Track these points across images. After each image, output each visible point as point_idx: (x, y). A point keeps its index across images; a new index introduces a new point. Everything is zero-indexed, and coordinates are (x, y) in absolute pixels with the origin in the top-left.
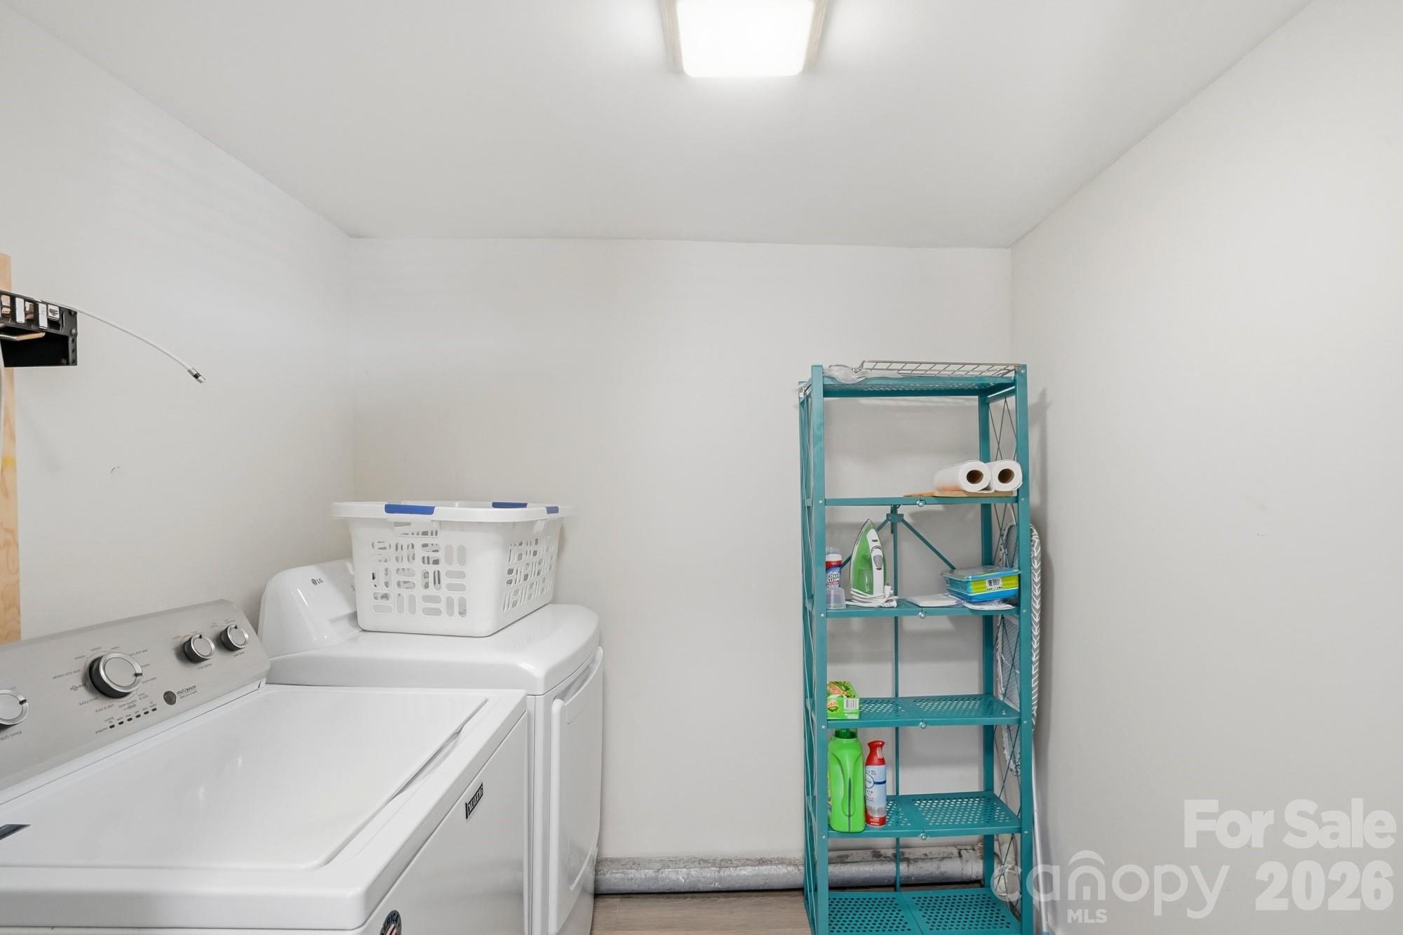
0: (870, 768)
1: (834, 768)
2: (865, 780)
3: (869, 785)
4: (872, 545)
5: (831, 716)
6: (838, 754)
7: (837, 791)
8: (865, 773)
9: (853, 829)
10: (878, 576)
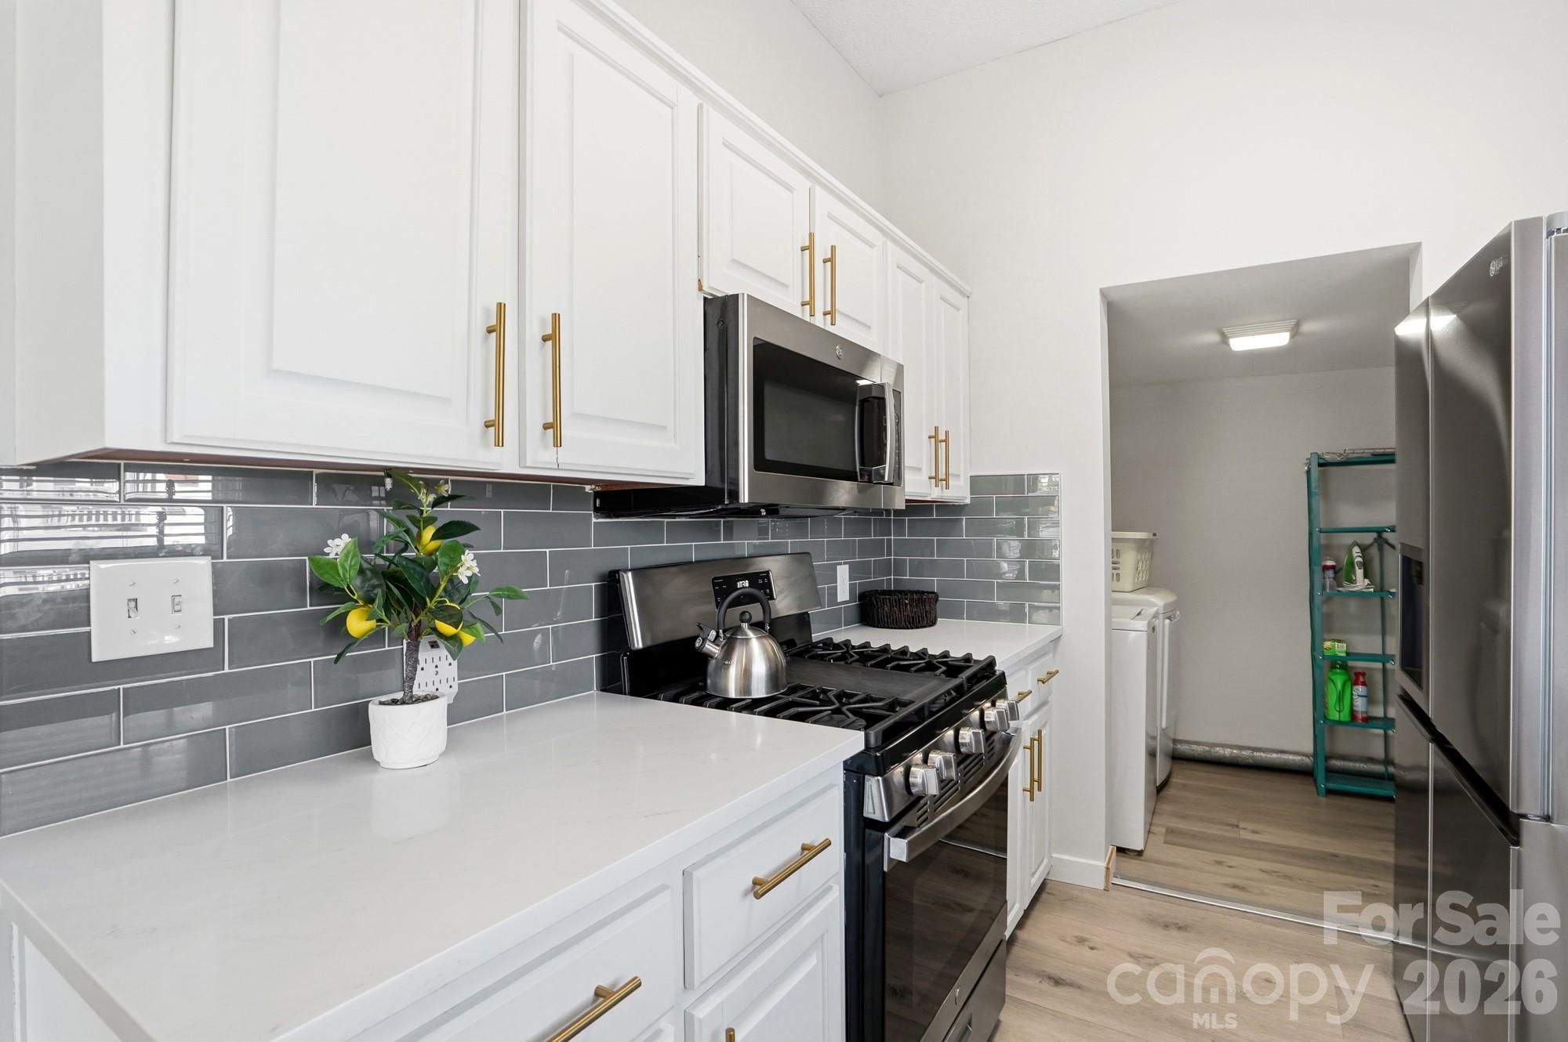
0: (1356, 687)
1: (1331, 686)
2: (1352, 694)
3: (1355, 697)
4: (1355, 555)
5: (1327, 653)
6: (1332, 677)
7: (1332, 699)
8: (1352, 689)
9: (1342, 719)
10: (1360, 573)
